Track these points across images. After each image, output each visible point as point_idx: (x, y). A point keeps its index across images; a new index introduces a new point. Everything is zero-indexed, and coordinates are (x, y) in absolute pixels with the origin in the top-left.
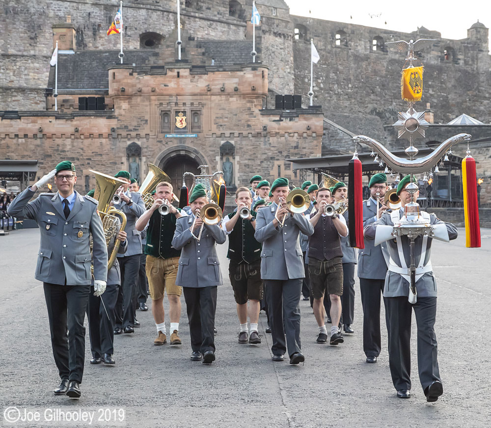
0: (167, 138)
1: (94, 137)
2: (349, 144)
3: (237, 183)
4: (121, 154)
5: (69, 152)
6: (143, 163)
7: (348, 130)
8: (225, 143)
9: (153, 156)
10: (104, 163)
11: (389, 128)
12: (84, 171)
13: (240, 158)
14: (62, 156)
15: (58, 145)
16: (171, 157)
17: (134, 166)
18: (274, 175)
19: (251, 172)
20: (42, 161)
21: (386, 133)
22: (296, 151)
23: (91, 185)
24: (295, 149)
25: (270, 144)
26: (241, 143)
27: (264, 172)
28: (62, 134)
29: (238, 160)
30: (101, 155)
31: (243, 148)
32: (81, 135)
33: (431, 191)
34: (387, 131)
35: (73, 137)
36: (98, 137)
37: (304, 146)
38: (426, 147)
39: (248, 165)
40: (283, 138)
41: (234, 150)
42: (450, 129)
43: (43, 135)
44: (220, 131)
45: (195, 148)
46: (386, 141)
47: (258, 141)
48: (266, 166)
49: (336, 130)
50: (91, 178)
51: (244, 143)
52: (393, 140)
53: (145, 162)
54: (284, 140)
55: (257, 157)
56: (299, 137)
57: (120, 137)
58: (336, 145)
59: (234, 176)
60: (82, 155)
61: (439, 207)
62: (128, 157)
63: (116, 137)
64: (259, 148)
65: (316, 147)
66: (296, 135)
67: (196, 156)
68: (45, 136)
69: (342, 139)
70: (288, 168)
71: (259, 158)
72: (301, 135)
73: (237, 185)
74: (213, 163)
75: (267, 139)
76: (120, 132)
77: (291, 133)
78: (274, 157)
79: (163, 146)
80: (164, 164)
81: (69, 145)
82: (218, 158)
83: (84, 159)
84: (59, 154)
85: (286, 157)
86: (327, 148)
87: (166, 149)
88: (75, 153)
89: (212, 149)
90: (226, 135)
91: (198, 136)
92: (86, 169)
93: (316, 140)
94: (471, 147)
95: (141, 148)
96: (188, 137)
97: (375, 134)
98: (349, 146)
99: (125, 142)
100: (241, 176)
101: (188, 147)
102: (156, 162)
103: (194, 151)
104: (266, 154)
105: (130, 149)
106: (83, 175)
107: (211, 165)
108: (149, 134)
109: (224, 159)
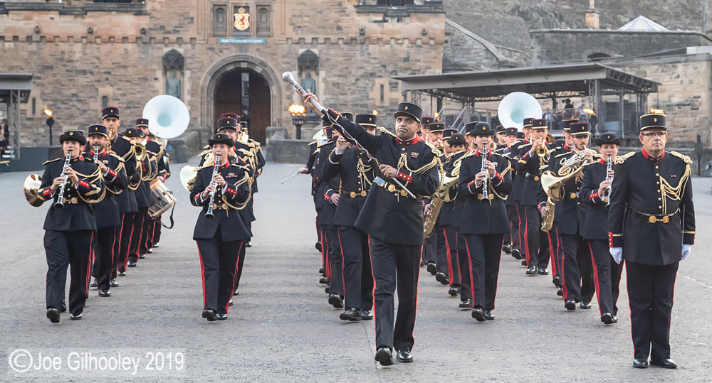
0: (222, 43)
1: (116, 41)
2: (480, 56)
4: (155, 67)
5: (79, 63)
6: (186, 80)
7: (479, 36)
8: (305, 52)
9: (200, 69)
10: (129, 78)
11: (537, 34)
12: (100, 89)
13: (326, 74)
14: (68, 68)
15: (63, 52)
16: (227, 72)
17: (173, 83)
18: (373, 99)
19: (342, 94)
20: (39, 75)
21: (533, 42)
24: (404, 61)
25: (369, 54)
26: (328, 52)
27: (360, 94)
28: (69, 37)
29: (324, 76)
30: (125, 67)
31: (330, 60)
32: (96, 37)
33: (596, 123)
34: (534, 39)
35: (84, 41)
36: (121, 41)
37: (418, 58)
38: (589, 61)
39: (338, 84)
40: (387, 47)
41: (318, 62)
42: (622, 36)
43: (41, 37)
44: (297, 34)
45: (261, 58)
46: (533, 52)
47: (352, 50)
48: (364, 85)
49: (463, 36)
50: (111, 100)
51: (332, 52)
52: (543, 52)
53: (189, 78)
54: (389, 49)
55: (350, 73)
56: (410, 45)
57: (153, 41)
58: (463, 57)
60: (98, 67)
62: (165, 70)
63: (148, 41)
64: (353, 60)
65: (435, 60)
66: (406, 41)
67: (264, 70)
68: (44, 39)
69: (470, 49)
70: (395, 89)
71: (353, 74)
72: (413, 43)
75: (365, 47)
76: (154, 34)
77: (399, 39)
78: (374, 74)
79: (216, 56)
80: (217, 81)
81: (80, 52)
82: (294, 74)
83: (100, 72)
84: (66, 66)
86: (449, 61)
87: (220, 59)
88: (88, 63)
89: (286, 60)
90: (307, 41)
91: (266, 42)
92: (104, 87)
93: (434, 49)
94: (651, 62)
95: (183, 58)
96: (251, 43)
97: (517, 42)
98: (481, 58)
99: (160, 48)
100: (327, 100)
101: (252, 57)
102: (206, 77)
103: (260, 63)
104: (362, 68)
105: (168, 59)
106: (100, 96)
107: (284, 84)
108: (195, 38)
109: (304, 75)
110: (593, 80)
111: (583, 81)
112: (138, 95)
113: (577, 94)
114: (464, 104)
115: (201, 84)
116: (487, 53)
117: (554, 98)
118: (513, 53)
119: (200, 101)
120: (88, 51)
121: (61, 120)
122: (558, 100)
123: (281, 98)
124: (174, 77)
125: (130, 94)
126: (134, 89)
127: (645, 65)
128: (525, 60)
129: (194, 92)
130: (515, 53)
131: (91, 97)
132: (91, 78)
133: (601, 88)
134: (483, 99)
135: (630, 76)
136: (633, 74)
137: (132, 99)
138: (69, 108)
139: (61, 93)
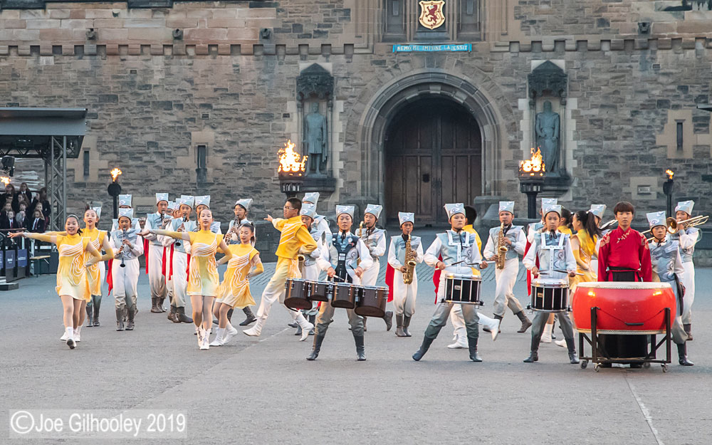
0: (398, 52)
1: (220, 51)
3: (571, 165)
4: (284, 94)
5: (160, 89)
6: (337, 116)
8: (543, 65)
9: (361, 98)
10: (241, 115)
12: (192, 133)
13: (579, 103)
14: (141, 99)
15: (133, 72)
16: (406, 101)
17: (314, 122)
18: (665, 146)
19: (607, 139)
20: (95, 110)
23: (210, 170)
25: (657, 67)
27: (640, 137)
28: (142, 46)
29: (575, 107)
30: (235, 96)
31: (586, 78)
32: (187, 46)
35: (168, 52)
36: (229, 51)
39: (600, 120)
40: (690, 54)
41: (565, 83)
43: (98, 46)
44: (528, 35)
45: (468, 79)
47: (626, 61)
48: (647, 123)
50: (211, 152)
51: (590, 64)
53: (342, 113)
54: (694, 57)
55: (622, 100)
57: (281, 51)
59: (562, 148)
60: (190, 95)
62: (302, 100)
63: (273, 50)
64: (627, 77)
67: (469, 96)
68: (102, 50)
70: (704, 128)
71: (627, 102)
73: (570, 170)
74: (511, 117)
75: (648, 55)
76: (283, 38)
77: (711, 40)
78: (667, 102)
79: (387, 75)
80: (388, 118)
81: (160, 71)
82: (523, 103)
83: (194, 105)
85: (697, 100)
87: (395, 80)
88: (174, 90)
89: (510, 80)
90: (545, 46)
91: (474, 49)
92: (200, 130)
95: (332, 79)
96: (449, 51)
99: (293, 63)
100: (580, 148)
101: (449, 75)
102: (371, 111)
103: (463, 86)
104: (645, 92)
105: (306, 81)
106: (193, 145)
107: (505, 121)
108: (353, 45)
109: (539, 106)
112: (257, 144)
115: (361, 123)
119: (359, 152)
120: (174, 69)
121: (131, 187)
123: (499, 147)
124: (317, 111)
125: (242, 142)
126: (249, 134)
129: (350, 138)
131: (178, 148)
132: (179, 114)
137: (246, 150)
138: (143, 166)
139: (130, 140)
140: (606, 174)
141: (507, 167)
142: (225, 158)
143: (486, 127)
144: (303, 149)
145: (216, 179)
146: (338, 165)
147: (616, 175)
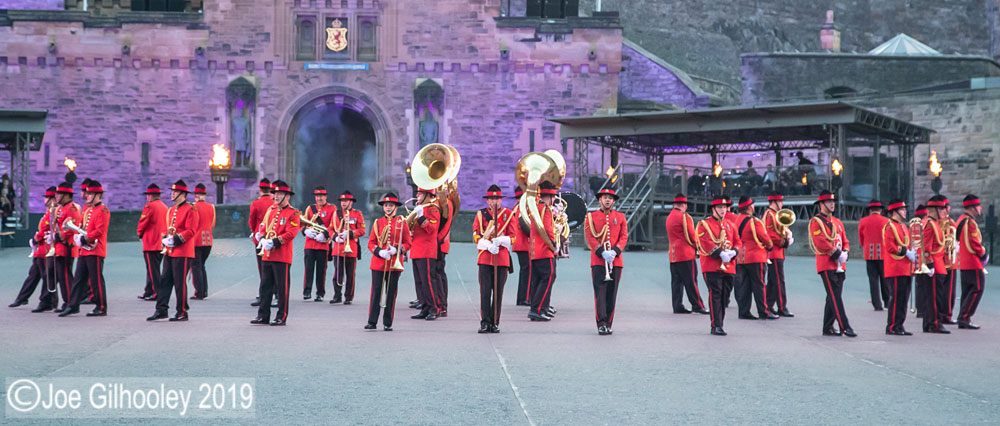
0: (309, 69)
1: (162, 65)
2: (669, 90)
4: (216, 101)
5: (109, 95)
6: (258, 120)
7: (668, 62)
8: (424, 83)
9: (279, 106)
10: (179, 118)
11: (751, 59)
12: (138, 132)
13: (454, 113)
14: (95, 103)
15: (88, 81)
16: (315, 109)
18: (520, 150)
19: (475, 143)
20: (55, 112)
21: (745, 70)
22: (566, 101)
23: (152, 162)
24: (564, 97)
25: (514, 86)
26: (456, 83)
27: (501, 142)
28: (96, 59)
30: (174, 101)
31: (459, 93)
32: (134, 60)
33: (839, 187)
34: (747, 66)
35: (118, 64)
36: (169, 65)
37: (584, 93)
38: (826, 98)
39: (470, 127)
40: (540, 77)
41: (443, 96)
42: (874, 63)
43: (58, 59)
44: (414, 57)
45: (363, 91)
46: (745, 85)
47: (491, 81)
48: (506, 131)
49: (645, 62)
50: (153, 148)
51: (462, 83)
52: (759, 84)
53: (262, 118)
54: (543, 79)
55: (488, 112)
56: (573, 75)
57: (213, 66)
58: (644, 92)
60: (136, 101)
61: (854, 219)
62: (230, 107)
64: (491, 94)
65: (606, 95)
66: (567, 69)
67: (366, 107)
68: (61, 62)
69: (655, 80)
70: (550, 136)
71: (491, 114)
72: (576, 70)
74: (399, 123)
75: (508, 77)
76: (214, 56)
77: (556, 66)
78: (522, 114)
79: (300, 87)
82: (409, 113)
83: (139, 109)
84: (92, 99)
85: (545, 113)
86: (626, 98)
87: (307, 92)
88: (122, 96)
89: (399, 93)
90: (427, 68)
91: (370, 69)
92: (145, 129)
93: (607, 80)
94: (920, 100)
95: (254, 89)
96: (350, 70)
97: (720, 71)
98: (670, 93)
99: (222, 75)
101: (350, 90)
102: (286, 117)
103: (361, 98)
104: (504, 106)
105: (233, 91)
106: (138, 142)
107: (396, 127)
108: (271, 63)
109: (422, 116)
110: (836, 125)
111: (821, 126)
112: (192, 142)
113: (811, 145)
114: (648, 158)
115: (279, 126)
116: (678, 86)
117: (777, 150)
118: (715, 86)
119: (277, 150)
122: (784, 153)
123: (390, 148)
125: (181, 140)
126: (186, 133)
127: (910, 104)
128: (732, 95)
129: (269, 138)
130: (718, 87)
131: (126, 144)
132: (127, 116)
133: (847, 137)
134: (676, 151)
135: (889, 120)
136: (892, 115)
137: (183, 147)
138: (96, 159)
139: (84, 137)
140: (474, 171)
141: (396, 164)
142: (166, 153)
143: (379, 131)
144: (231, 146)
145: (158, 170)
146: (259, 161)
147: (482, 171)
